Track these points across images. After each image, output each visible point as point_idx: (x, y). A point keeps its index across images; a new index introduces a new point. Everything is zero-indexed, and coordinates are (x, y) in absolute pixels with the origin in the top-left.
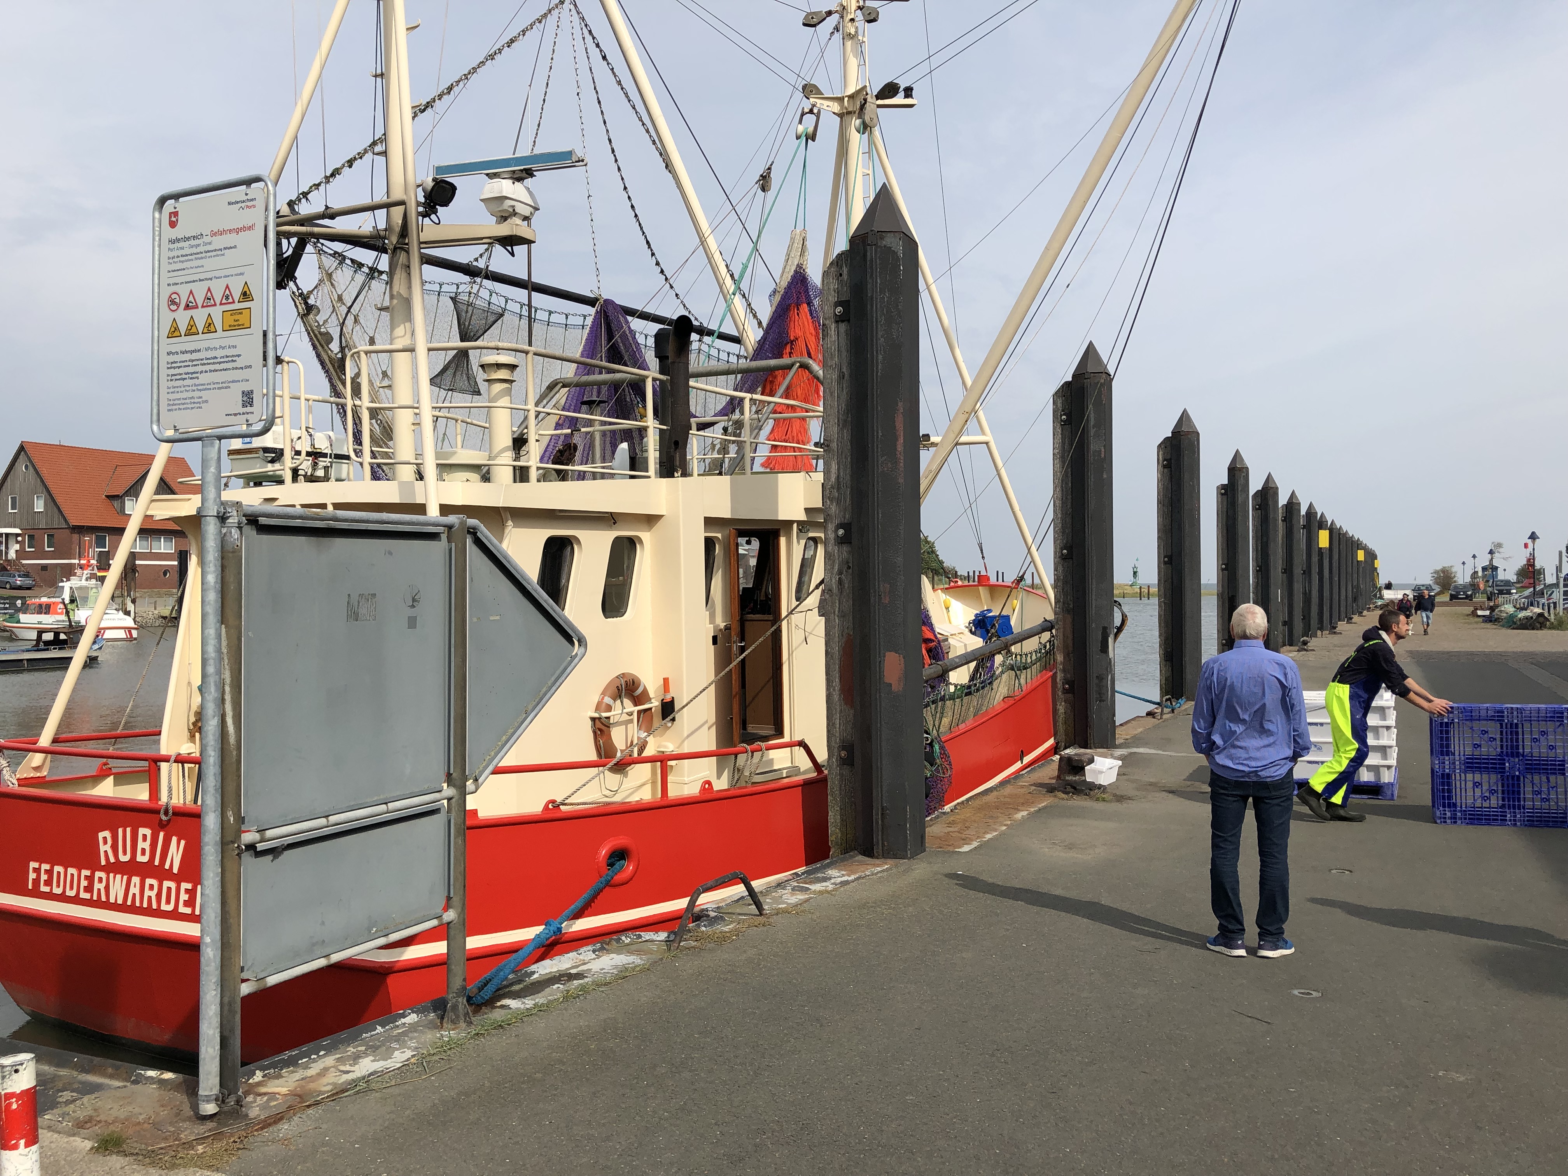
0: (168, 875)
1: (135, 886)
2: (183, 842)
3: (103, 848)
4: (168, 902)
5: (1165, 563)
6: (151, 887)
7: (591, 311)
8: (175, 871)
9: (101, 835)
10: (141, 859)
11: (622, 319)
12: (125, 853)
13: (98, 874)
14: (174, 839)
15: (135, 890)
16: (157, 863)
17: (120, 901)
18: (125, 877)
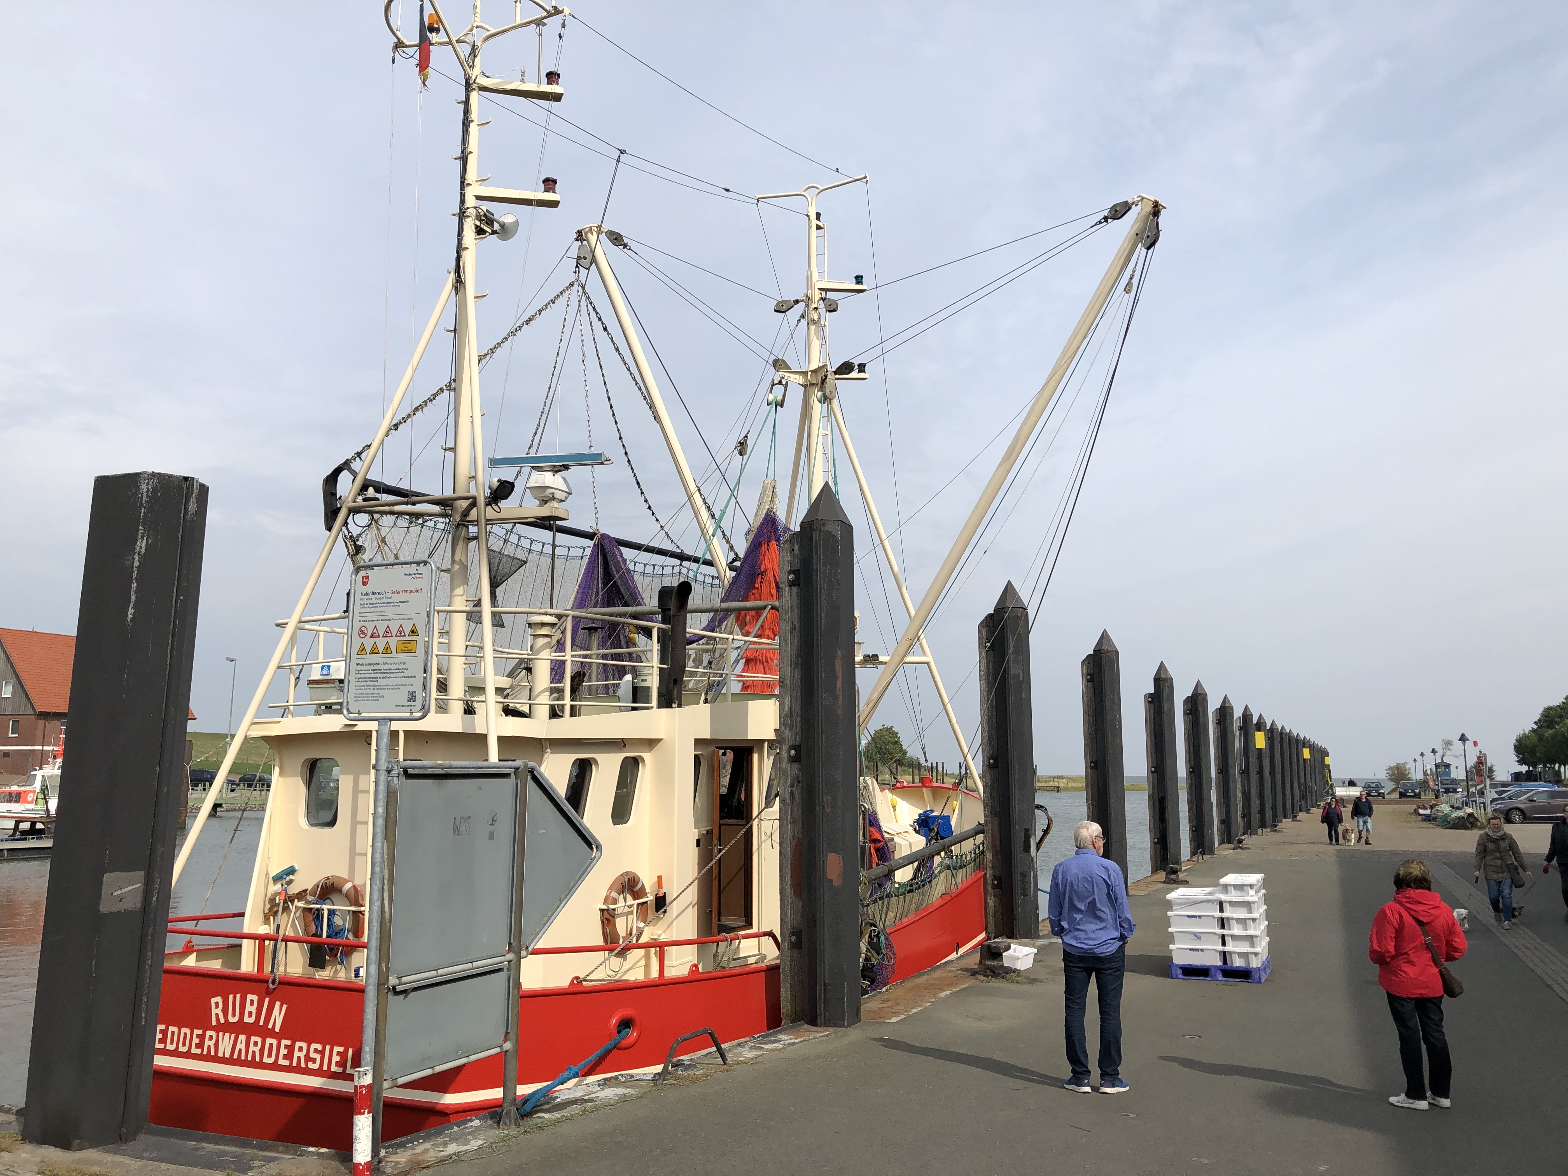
0: (271, 1033)
1: (241, 1043)
2: (285, 1007)
3: (214, 1011)
4: (270, 1056)
5: (1092, 768)
6: (256, 1043)
7: (590, 543)
8: (277, 1030)
9: (213, 1000)
10: (247, 1020)
11: (616, 551)
12: (234, 1015)
13: (209, 1033)
14: (278, 1004)
15: (241, 1046)
16: (261, 1023)
17: (227, 1055)
18: (233, 1036)
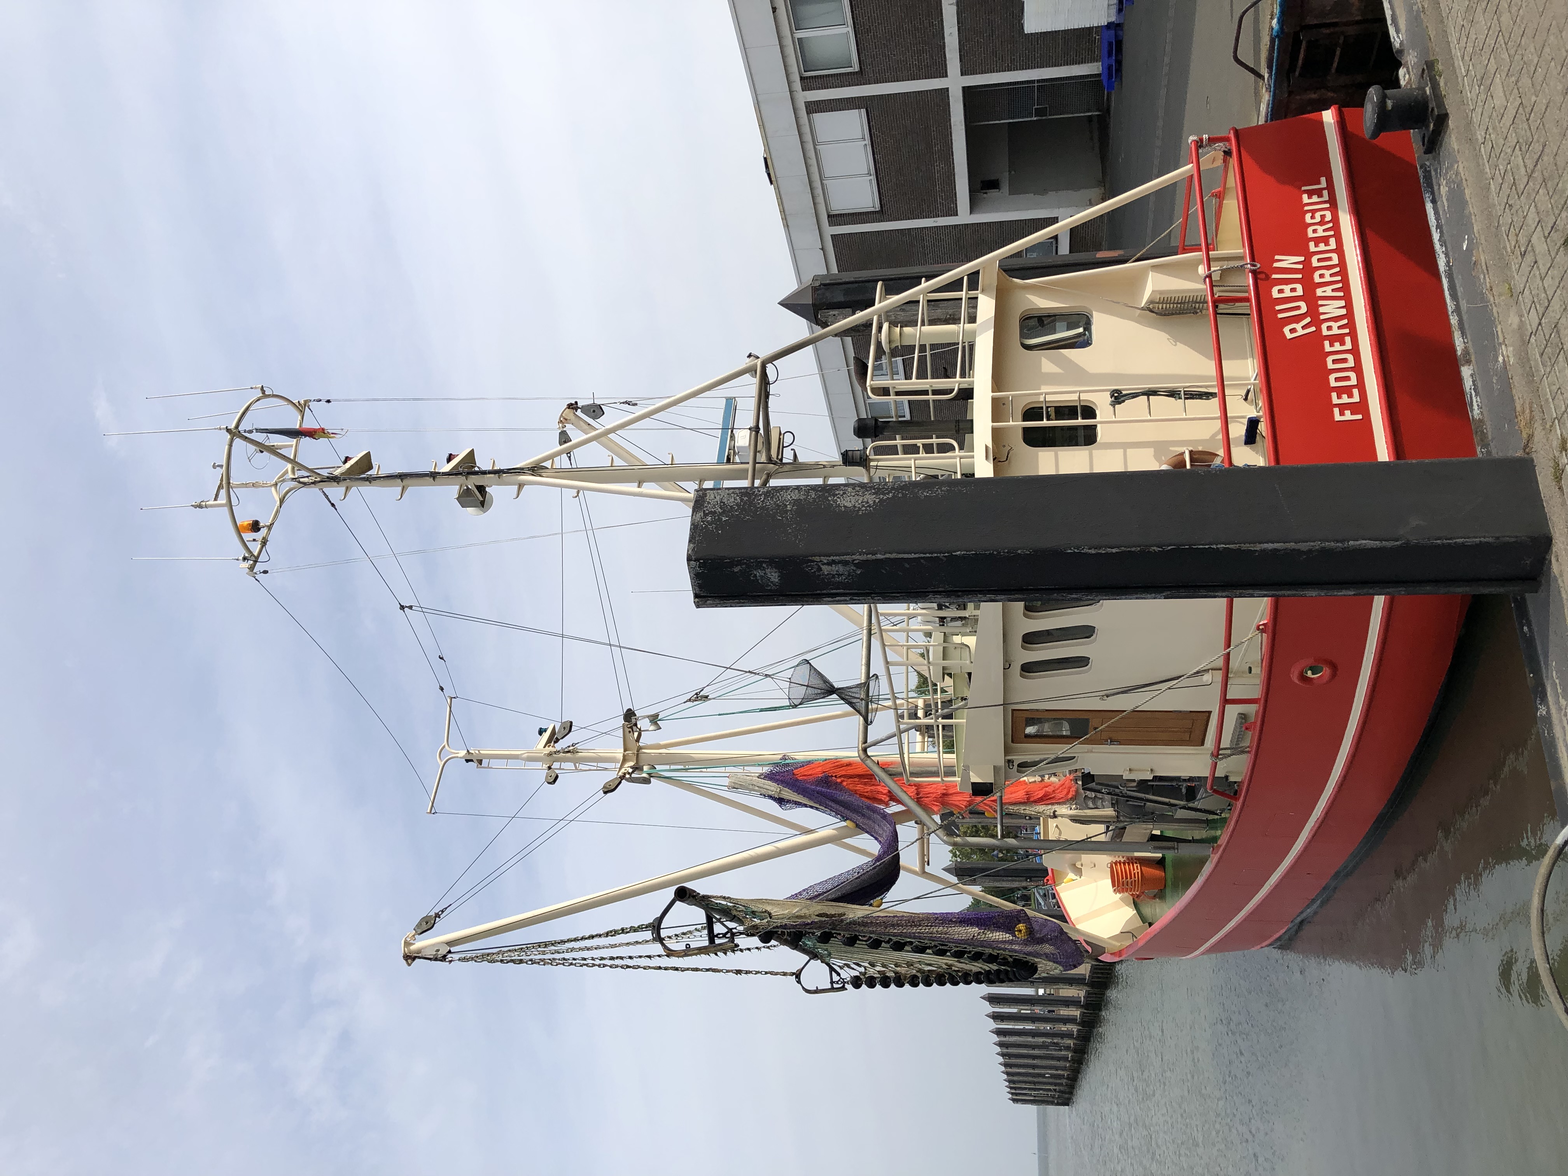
0: (1307, 263)
1: (1325, 291)
2: (1277, 257)
3: (1300, 332)
6: (1322, 276)
8: (1302, 259)
9: (1289, 336)
10: (1300, 292)
12: (1298, 308)
14: (1276, 265)
15: (1328, 291)
17: (1343, 303)
18: (1320, 302)
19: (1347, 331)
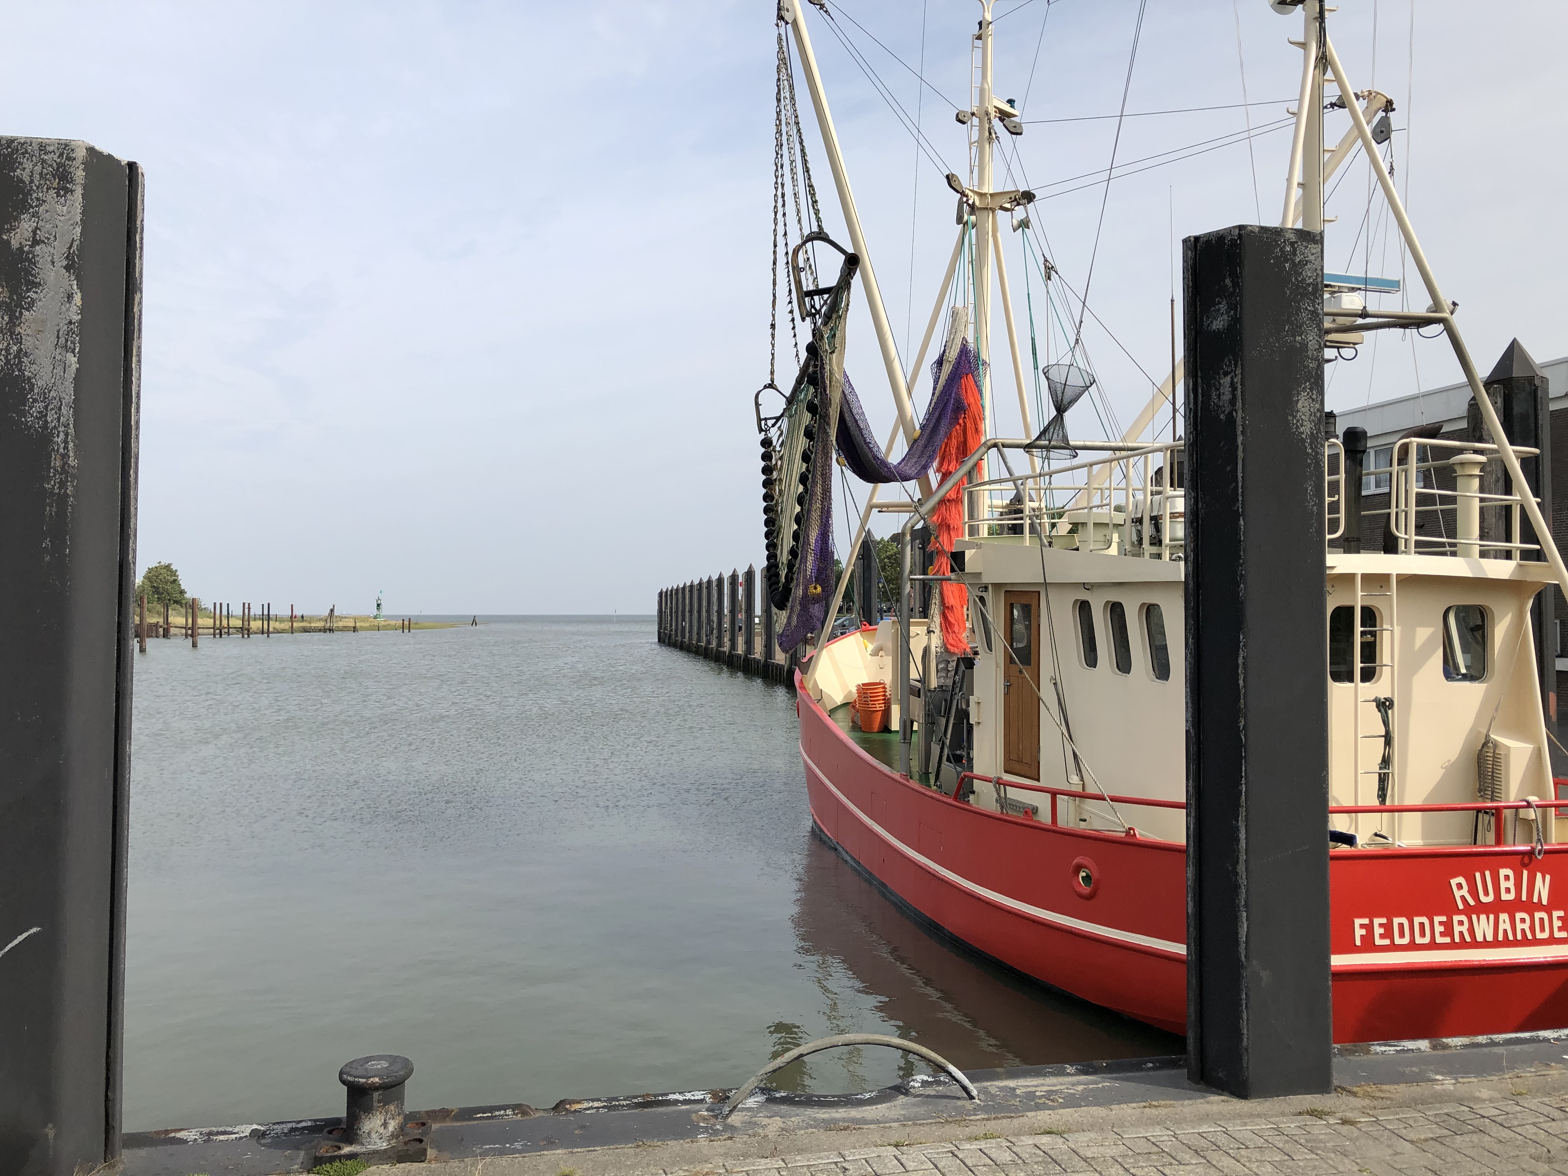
0: (1540, 907)
1: (1504, 922)
2: (1548, 877)
3: (1458, 894)
4: (1542, 930)
6: (1523, 920)
8: (1545, 902)
9: (1454, 882)
10: (1505, 897)
12: (1486, 893)
13: (1456, 918)
14: (1539, 876)
15: (1504, 925)
16: (1524, 898)
17: (1490, 938)
19: (1457, 940)
